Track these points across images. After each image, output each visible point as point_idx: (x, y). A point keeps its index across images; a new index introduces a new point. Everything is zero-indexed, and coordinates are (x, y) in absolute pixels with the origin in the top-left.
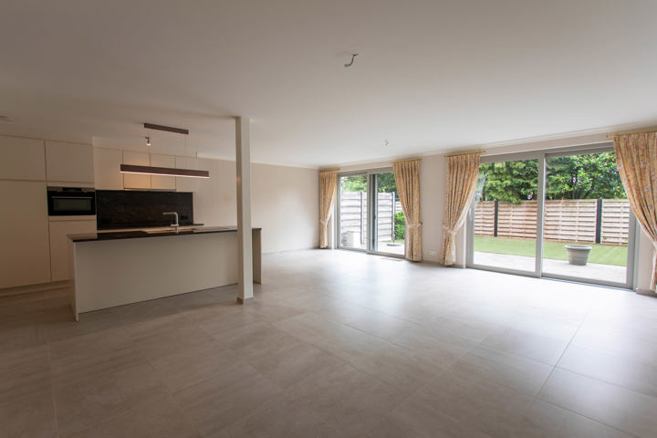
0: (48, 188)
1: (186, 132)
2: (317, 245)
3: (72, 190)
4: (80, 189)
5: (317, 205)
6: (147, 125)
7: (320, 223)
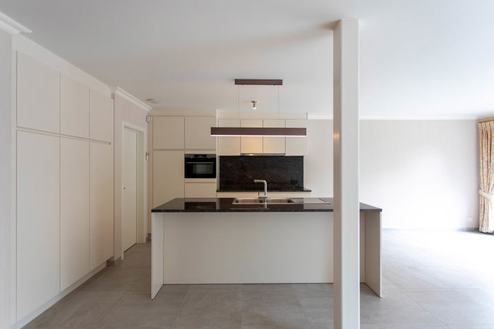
0: (185, 155)
1: (279, 82)
2: (473, 226)
3: (201, 157)
4: (205, 155)
5: (474, 169)
6: (238, 82)
7: (479, 196)
